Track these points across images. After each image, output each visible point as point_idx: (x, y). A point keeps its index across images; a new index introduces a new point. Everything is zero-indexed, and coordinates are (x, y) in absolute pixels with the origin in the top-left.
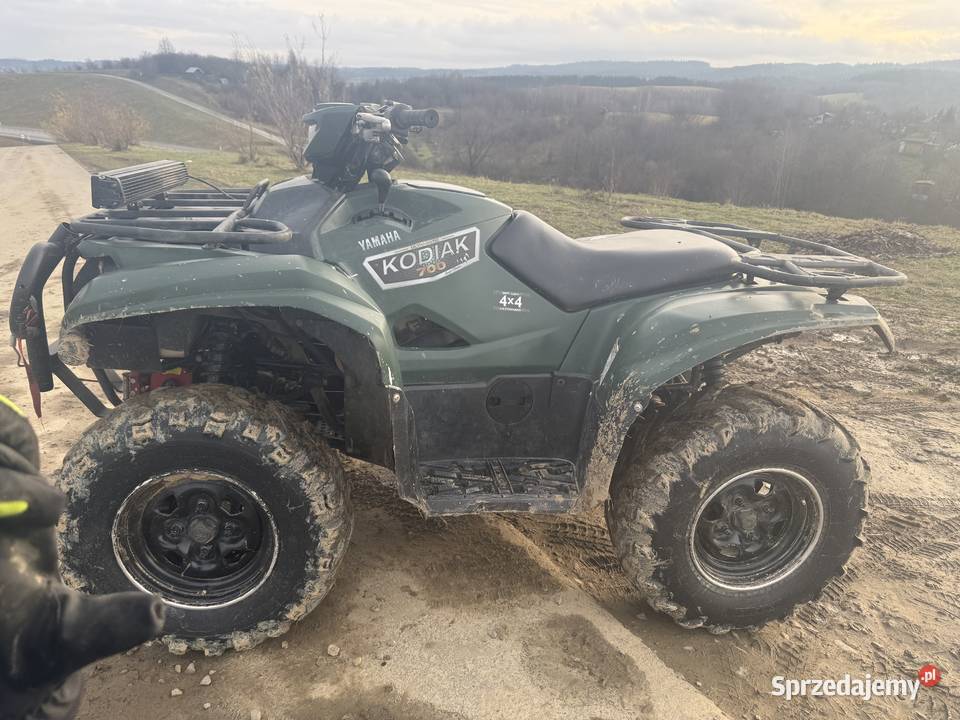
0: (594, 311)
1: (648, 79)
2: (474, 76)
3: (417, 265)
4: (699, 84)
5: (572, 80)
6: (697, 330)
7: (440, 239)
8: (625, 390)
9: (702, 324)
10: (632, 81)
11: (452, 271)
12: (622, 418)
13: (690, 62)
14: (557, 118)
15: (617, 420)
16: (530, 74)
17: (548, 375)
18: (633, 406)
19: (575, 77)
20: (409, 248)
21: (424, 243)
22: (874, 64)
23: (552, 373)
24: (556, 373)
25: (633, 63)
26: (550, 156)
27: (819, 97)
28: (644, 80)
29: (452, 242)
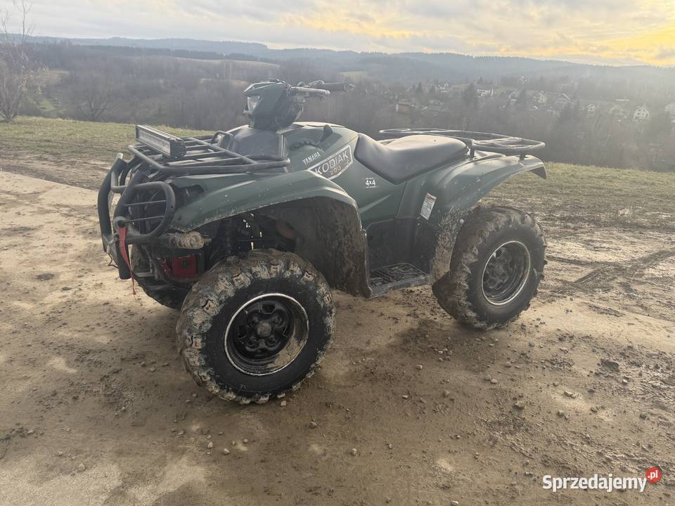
0: (409, 182)
1: (224, 55)
2: (81, 44)
3: (330, 170)
4: (262, 60)
5: (167, 52)
6: (479, 180)
7: (337, 154)
8: (452, 215)
9: (481, 177)
10: (214, 56)
11: (344, 170)
12: (453, 229)
13: (252, 44)
14: (161, 81)
15: (451, 230)
16: (130, 46)
17: (392, 219)
18: (459, 221)
19: (168, 50)
20: (325, 160)
21: (331, 157)
22: (371, 53)
23: (394, 218)
24: (396, 217)
25: (212, 42)
26: (160, 110)
27: (342, 73)
28: (222, 55)
29: (341, 154)
